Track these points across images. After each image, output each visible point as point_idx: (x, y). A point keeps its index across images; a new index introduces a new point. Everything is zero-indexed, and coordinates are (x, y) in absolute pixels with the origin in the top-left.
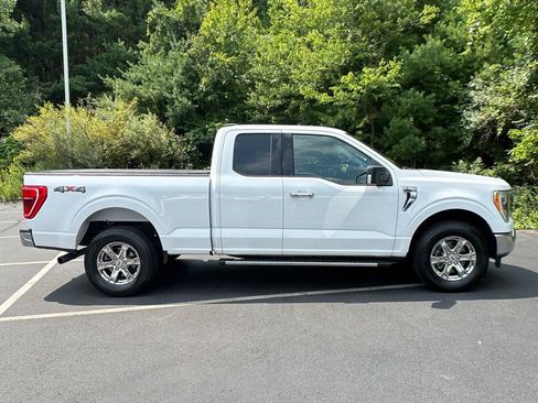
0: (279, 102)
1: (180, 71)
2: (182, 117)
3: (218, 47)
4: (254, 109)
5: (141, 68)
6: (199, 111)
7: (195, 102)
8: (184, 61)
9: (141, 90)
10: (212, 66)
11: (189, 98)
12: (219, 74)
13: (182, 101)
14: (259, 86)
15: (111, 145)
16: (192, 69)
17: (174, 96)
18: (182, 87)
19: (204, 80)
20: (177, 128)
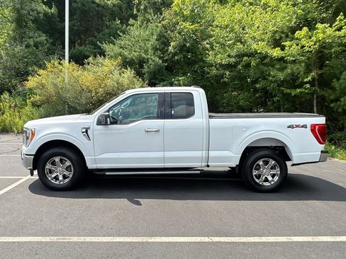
0: (233, 60)
1: (155, 37)
2: (155, 73)
3: (185, 19)
4: (212, 66)
5: (127, 37)
6: (168, 68)
7: (164, 61)
8: (158, 30)
9: (126, 53)
10: (180, 33)
11: (160, 58)
12: (185, 40)
13: (155, 60)
14: (217, 47)
15: (98, 93)
16: (164, 36)
17: (149, 56)
18: (155, 49)
19: (172, 44)
20: (150, 81)
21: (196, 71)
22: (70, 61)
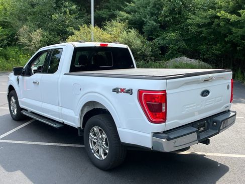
2: (151, 31)
6: (161, 27)
11: (155, 21)
13: (151, 23)
17: (147, 20)
18: (152, 14)
20: (148, 37)
21: (183, 29)
22: (94, 26)
